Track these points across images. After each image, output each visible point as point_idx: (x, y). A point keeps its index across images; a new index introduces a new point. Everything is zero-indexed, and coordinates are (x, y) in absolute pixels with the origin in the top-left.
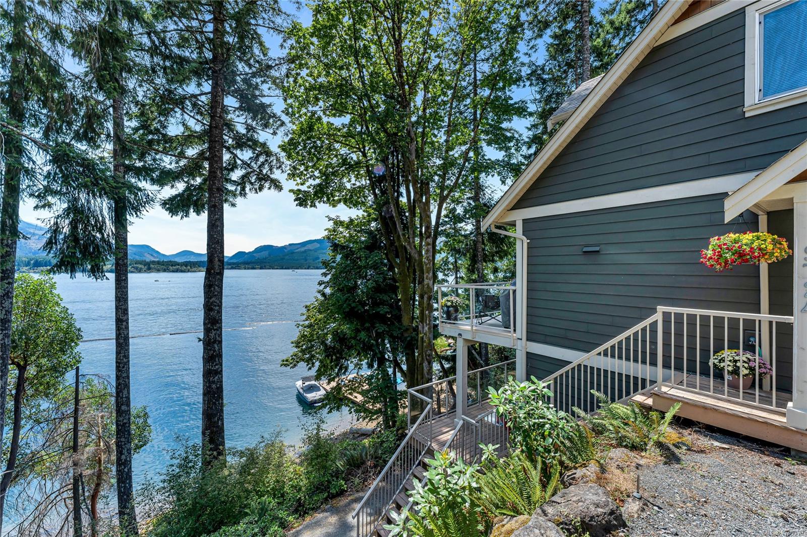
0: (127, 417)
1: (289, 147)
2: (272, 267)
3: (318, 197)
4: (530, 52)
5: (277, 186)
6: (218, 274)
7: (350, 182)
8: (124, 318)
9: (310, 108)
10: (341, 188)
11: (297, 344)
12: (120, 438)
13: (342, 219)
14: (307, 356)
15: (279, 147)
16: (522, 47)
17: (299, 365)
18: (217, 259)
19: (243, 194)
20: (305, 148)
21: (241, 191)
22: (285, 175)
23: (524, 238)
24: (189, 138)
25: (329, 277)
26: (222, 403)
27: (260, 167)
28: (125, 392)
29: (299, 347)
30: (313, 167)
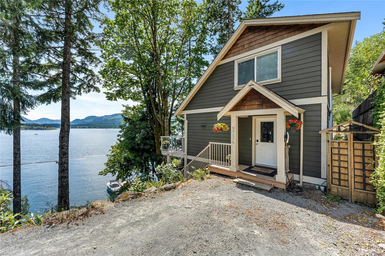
0: (19, 198)
1: (104, 73)
2: (95, 127)
3: (118, 96)
4: (211, 40)
5: (98, 90)
6: (66, 131)
7: (134, 89)
8: (18, 153)
9: (114, 56)
10: (129, 92)
11: (107, 164)
12: (15, 208)
13: (130, 106)
14: (112, 170)
15: (98, 72)
16: (208, 37)
17: (108, 174)
18: (66, 125)
19: (80, 94)
20: (111, 73)
21: (79, 92)
22: (102, 85)
23: (187, 120)
24: (52, 66)
25: (123, 133)
26: (68, 191)
27: (88, 81)
28: (18, 187)
29: (108, 166)
30: (116, 82)
